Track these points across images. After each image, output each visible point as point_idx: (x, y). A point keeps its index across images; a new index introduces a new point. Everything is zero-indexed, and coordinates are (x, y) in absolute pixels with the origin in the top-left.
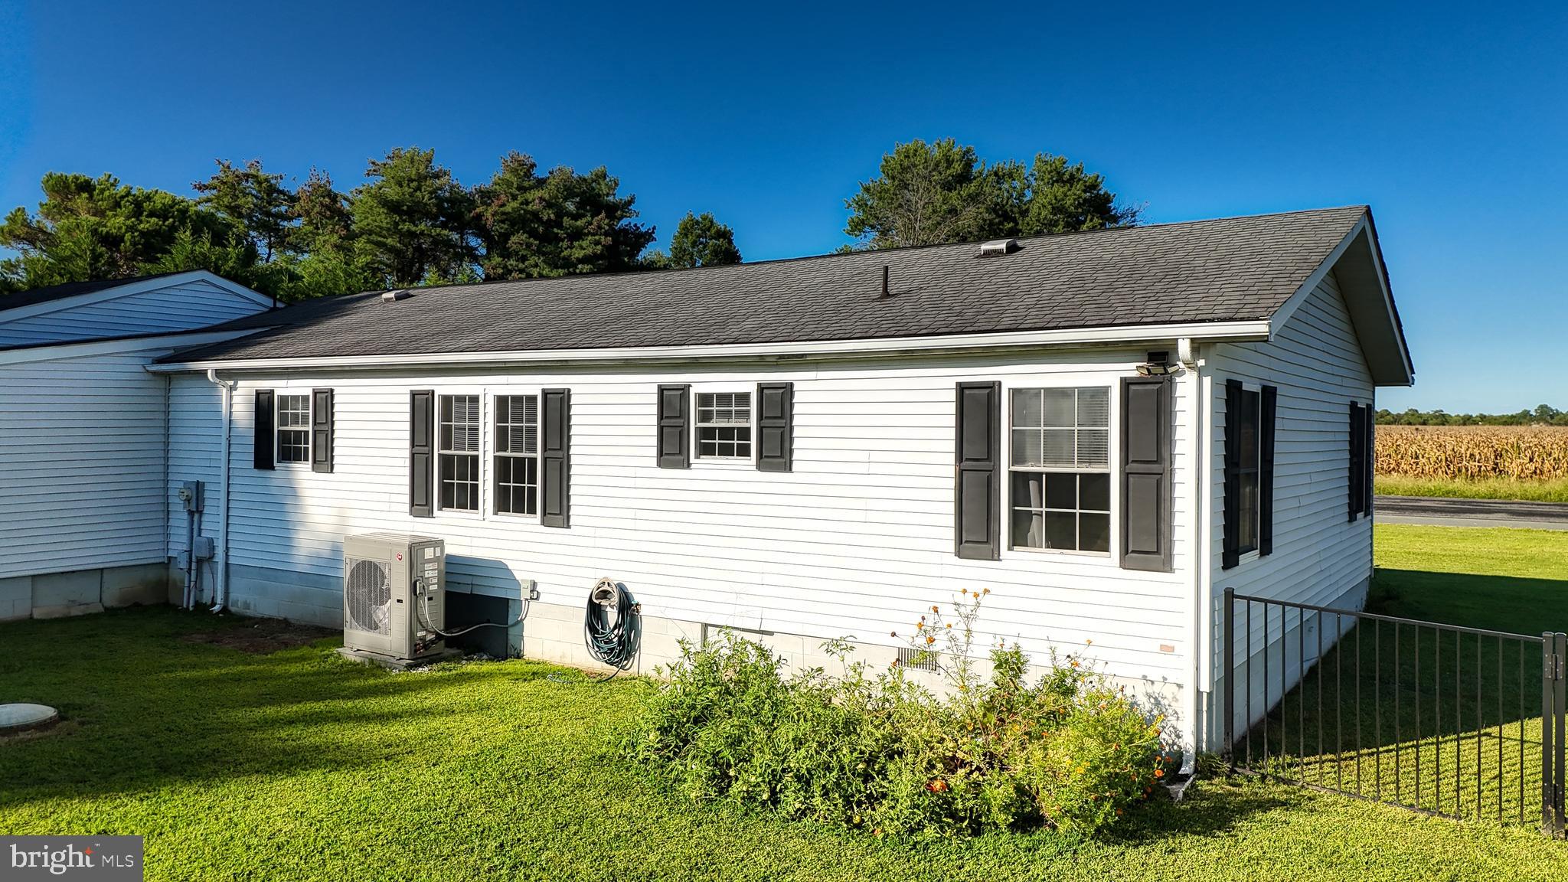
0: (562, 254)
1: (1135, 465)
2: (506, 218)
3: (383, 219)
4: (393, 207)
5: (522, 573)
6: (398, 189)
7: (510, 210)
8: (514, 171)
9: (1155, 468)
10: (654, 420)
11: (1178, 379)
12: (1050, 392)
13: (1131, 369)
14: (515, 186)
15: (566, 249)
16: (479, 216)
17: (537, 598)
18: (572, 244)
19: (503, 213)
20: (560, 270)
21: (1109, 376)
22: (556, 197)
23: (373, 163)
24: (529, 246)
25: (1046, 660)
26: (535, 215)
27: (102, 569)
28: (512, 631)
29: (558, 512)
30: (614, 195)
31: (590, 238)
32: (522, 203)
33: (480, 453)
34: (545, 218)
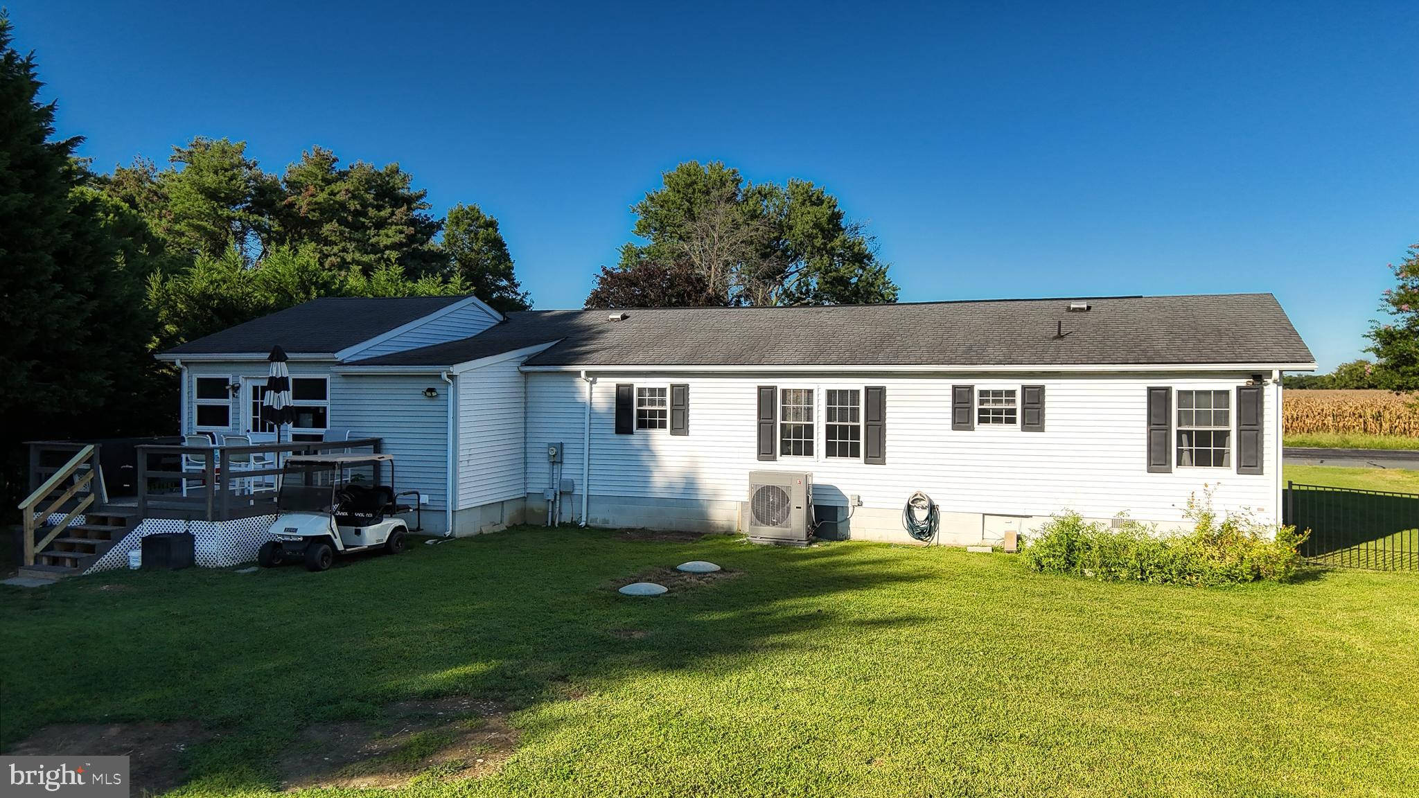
0: (371, 241)
1: (1244, 426)
2: (319, 207)
3: (202, 205)
4: (211, 194)
5: (848, 491)
6: (215, 177)
7: (322, 201)
8: (319, 165)
9: (1254, 427)
10: (950, 404)
11: (1265, 387)
12: (1198, 392)
13: (1243, 382)
14: (320, 177)
15: (373, 236)
16: (292, 205)
17: (861, 505)
18: (378, 232)
19: (316, 203)
20: (371, 255)
21: (1231, 385)
22: (358, 189)
23: (179, 150)
24: (342, 233)
25: (1225, 514)
26: (343, 206)
27: (503, 502)
28: (840, 526)
29: (876, 454)
30: (409, 188)
31: (394, 227)
32: (329, 194)
33: (815, 422)
34: (352, 208)
